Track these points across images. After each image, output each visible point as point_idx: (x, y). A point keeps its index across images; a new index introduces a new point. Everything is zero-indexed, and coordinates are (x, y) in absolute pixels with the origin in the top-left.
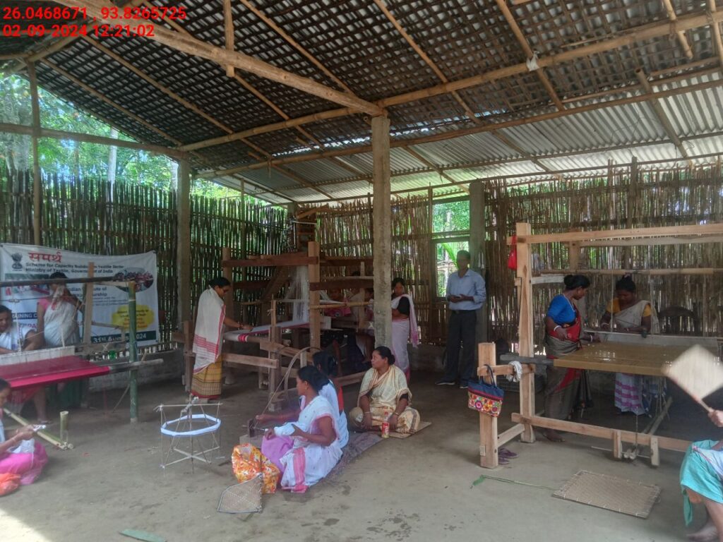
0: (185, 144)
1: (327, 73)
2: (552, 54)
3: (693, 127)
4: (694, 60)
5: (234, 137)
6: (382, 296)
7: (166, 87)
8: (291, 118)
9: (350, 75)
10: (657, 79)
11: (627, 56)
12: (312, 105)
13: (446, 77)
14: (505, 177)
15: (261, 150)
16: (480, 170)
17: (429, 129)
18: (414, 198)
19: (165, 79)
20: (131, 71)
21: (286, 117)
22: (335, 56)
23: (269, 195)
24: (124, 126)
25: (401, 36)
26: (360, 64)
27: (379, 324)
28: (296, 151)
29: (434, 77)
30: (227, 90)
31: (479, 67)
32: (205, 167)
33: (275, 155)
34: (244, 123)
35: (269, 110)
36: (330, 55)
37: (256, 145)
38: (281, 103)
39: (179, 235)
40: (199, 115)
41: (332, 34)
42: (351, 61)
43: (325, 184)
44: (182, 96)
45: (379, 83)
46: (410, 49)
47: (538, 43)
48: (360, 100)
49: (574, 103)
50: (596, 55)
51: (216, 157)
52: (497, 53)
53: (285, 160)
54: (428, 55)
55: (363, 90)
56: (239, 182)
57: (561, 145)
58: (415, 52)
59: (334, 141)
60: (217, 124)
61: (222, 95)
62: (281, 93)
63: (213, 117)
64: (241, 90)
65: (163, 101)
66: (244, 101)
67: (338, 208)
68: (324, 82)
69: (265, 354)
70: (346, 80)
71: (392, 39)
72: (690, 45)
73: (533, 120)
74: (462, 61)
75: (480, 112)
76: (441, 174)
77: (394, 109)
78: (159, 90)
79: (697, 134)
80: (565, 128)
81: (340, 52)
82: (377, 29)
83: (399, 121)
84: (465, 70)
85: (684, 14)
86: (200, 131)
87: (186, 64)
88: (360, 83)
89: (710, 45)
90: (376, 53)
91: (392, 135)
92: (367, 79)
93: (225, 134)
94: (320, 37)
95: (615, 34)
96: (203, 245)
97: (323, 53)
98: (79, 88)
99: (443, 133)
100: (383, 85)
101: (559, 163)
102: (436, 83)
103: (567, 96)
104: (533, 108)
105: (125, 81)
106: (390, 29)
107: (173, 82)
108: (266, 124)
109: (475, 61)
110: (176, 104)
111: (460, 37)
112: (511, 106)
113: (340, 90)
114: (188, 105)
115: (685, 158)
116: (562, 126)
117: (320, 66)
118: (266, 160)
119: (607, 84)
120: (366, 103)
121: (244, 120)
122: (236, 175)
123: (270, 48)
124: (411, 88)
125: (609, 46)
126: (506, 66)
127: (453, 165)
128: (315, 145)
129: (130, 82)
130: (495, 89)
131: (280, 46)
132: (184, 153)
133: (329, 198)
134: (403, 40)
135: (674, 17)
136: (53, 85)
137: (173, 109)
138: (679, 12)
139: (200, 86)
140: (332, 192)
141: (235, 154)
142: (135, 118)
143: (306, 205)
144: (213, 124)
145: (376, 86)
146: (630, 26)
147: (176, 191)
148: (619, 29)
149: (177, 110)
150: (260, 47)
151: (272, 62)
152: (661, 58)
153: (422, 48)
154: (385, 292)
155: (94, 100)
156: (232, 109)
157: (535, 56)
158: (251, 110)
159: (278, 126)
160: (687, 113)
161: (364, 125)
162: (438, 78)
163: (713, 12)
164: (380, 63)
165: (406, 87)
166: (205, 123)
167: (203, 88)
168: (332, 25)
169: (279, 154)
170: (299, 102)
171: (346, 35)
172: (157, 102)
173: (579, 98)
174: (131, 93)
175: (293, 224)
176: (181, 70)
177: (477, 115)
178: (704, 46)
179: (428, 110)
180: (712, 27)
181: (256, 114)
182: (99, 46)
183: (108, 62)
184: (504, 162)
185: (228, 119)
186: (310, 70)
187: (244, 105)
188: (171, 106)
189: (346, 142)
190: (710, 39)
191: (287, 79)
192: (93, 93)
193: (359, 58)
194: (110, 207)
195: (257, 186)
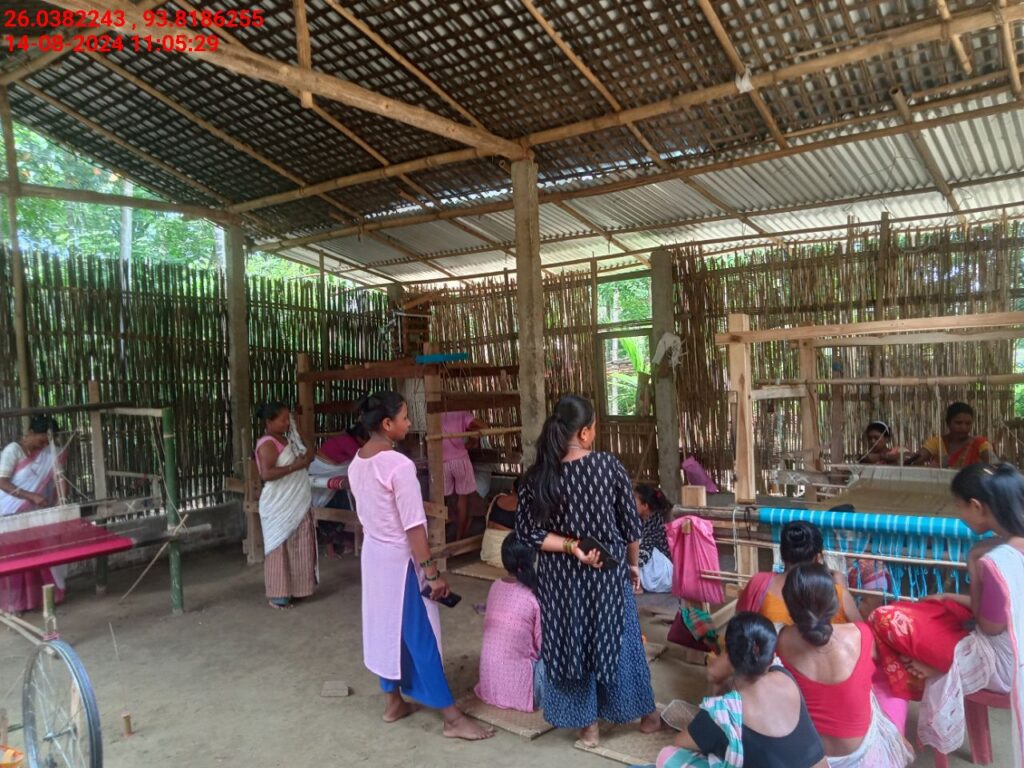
0: (234, 202)
1: (445, 97)
2: (772, 68)
3: (968, 168)
4: (974, 76)
5: (309, 191)
6: (533, 420)
7: (206, 120)
8: (392, 163)
9: (479, 101)
10: (921, 103)
11: (879, 70)
12: (423, 144)
13: (619, 102)
14: (700, 243)
15: (348, 210)
16: (665, 233)
17: (594, 176)
18: (572, 274)
19: (205, 109)
20: (154, 97)
21: (384, 162)
22: (456, 74)
23: (359, 273)
24: (143, 178)
25: (553, 44)
26: (493, 84)
28: (400, 210)
29: (601, 103)
30: (297, 124)
31: (667, 87)
32: (267, 233)
33: (369, 216)
34: (323, 172)
35: (359, 152)
36: (449, 71)
37: (340, 202)
38: (378, 142)
40: (255, 161)
41: (452, 42)
42: (480, 80)
43: (442, 256)
44: (231, 134)
45: (521, 112)
46: (567, 63)
47: (751, 53)
48: (494, 137)
49: (803, 137)
50: (835, 69)
51: (281, 221)
52: (693, 68)
53: (384, 223)
54: (594, 72)
55: (497, 122)
56: (316, 257)
57: (782, 195)
58: (575, 67)
59: (455, 196)
60: (283, 172)
61: (290, 131)
62: (377, 128)
63: (276, 162)
64: (318, 123)
65: (202, 141)
66: (322, 140)
67: (461, 290)
68: (441, 111)
70: (473, 107)
71: (539, 48)
72: (968, 54)
73: (743, 162)
74: (643, 79)
75: (667, 151)
76: (610, 239)
77: (542, 149)
78: (196, 125)
79: (974, 178)
80: (787, 173)
81: (464, 67)
82: (519, 34)
83: (552, 166)
84: (646, 92)
85: (961, 10)
86: (257, 183)
87: (236, 86)
88: (494, 111)
89: (996, 53)
90: (518, 68)
91: (540, 185)
92: (503, 105)
93: (295, 187)
94: (434, 47)
95: (862, 39)
96: (267, 349)
97: (440, 69)
98: (76, 123)
99: (614, 182)
100: (527, 114)
101: (778, 221)
102: (604, 111)
103: (792, 127)
104: (743, 145)
105: (145, 112)
106: (537, 34)
107: (216, 114)
108: (355, 173)
109: (660, 79)
110: (221, 145)
111: (639, 44)
112: (712, 144)
113: (465, 122)
114: (239, 146)
115: (957, 212)
116: (784, 170)
117: (434, 87)
118: (354, 225)
119: (850, 109)
120: (502, 141)
121: (324, 167)
122: (312, 245)
123: (362, 62)
124: (568, 119)
125: (854, 56)
126: (706, 85)
127: (627, 226)
128: (428, 201)
129: (152, 113)
130: (689, 119)
131: (376, 59)
132: (233, 216)
133: (446, 276)
134: (556, 49)
135: (946, 14)
136: (35, 119)
137: (217, 153)
138: (953, 7)
139: (257, 119)
140: (452, 267)
141: (309, 215)
142: (161, 166)
143: (413, 285)
144: (277, 173)
145: (517, 116)
146: (884, 28)
147: (224, 271)
148: (867, 31)
149: (222, 153)
150: (346, 62)
151: (364, 83)
152: (927, 72)
153: (586, 62)
154: (535, 413)
155: (99, 141)
156: (305, 150)
157: (748, 71)
158: (332, 152)
159: (374, 175)
160: (960, 149)
161: (500, 173)
162: (608, 104)
163: (1001, 8)
164: (522, 84)
165: (561, 116)
166: (264, 171)
167: (261, 121)
168: (452, 29)
169: (374, 215)
170: (405, 139)
171: (473, 43)
172: (193, 143)
173: (809, 131)
174: (154, 130)
175: (397, 317)
176: (227, 95)
177: (663, 157)
178: (988, 55)
179: (592, 150)
180: (999, 29)
181: (341, 158)
182: (105, 62)
183: (118, 84)
184: (699, 222)
185: (298, 166)
186: (420, 94)
187: (322, 145)
188: (213, 148)
189: (473, 197)
190: (996, 45)
191: (390, 109)
192: (97, 131)
193: (492, 76)
194: (128, 298)
195: (342, 261)
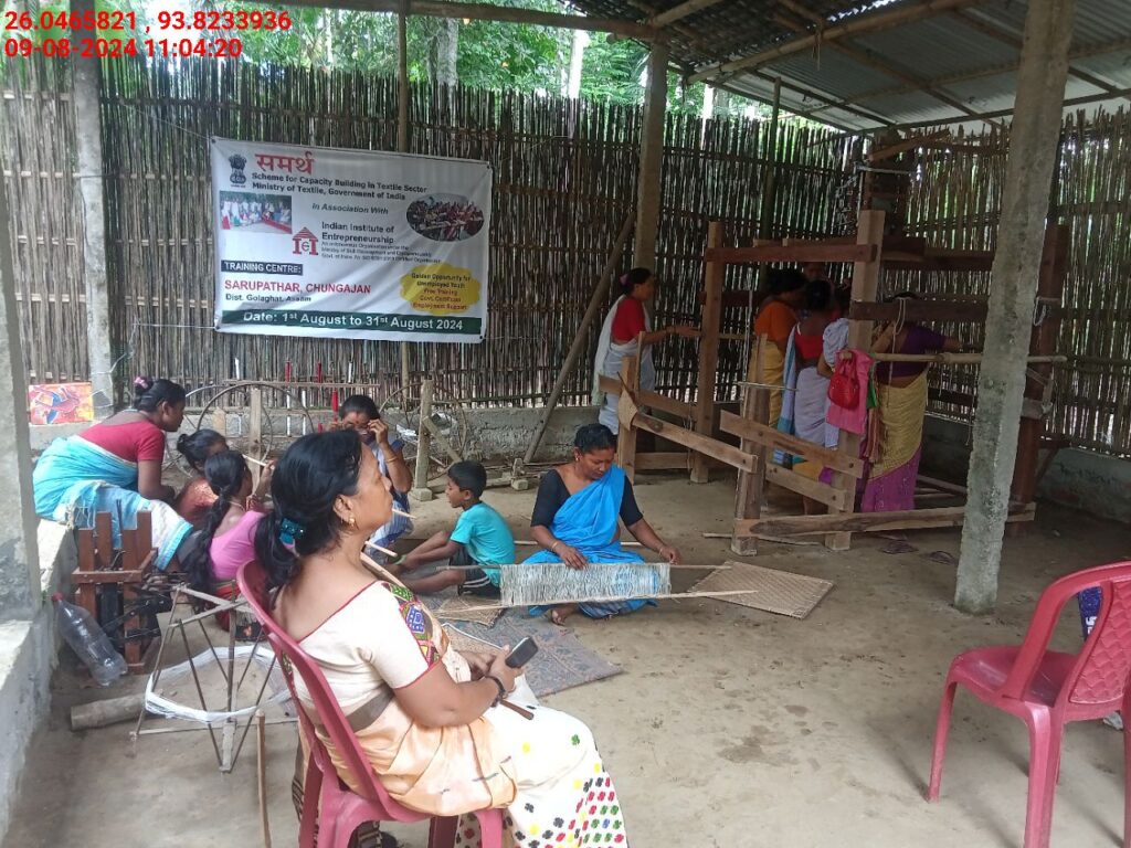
0: (661, 10)
6: (1002, 348)
15: (801, 11)
23: (836, 112)
27: (986, 412)
28: (878, 4)
32: (706, 55)
33: (834, 19)
39: (640, 195)
51: (721, 34)
53: (850, 27)
56: (771, 86)
67: (982, 137)
69: (734, 441)
96: (686, 213)
118: (812, 32)
122: (765, 71)
133: (962, 114)
140: (971, 100)
141: (753, 23)
143: (914, 130)
154: (1010, 336)
169: (842, 15)
175: (860, 173)
194: (520, 141)
195: (807, 93)
